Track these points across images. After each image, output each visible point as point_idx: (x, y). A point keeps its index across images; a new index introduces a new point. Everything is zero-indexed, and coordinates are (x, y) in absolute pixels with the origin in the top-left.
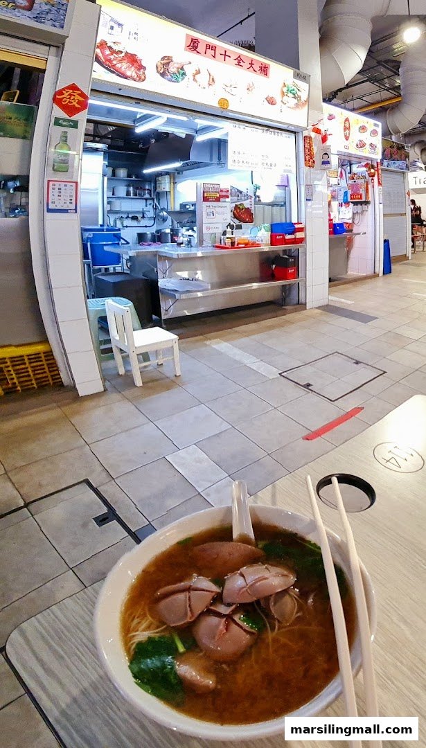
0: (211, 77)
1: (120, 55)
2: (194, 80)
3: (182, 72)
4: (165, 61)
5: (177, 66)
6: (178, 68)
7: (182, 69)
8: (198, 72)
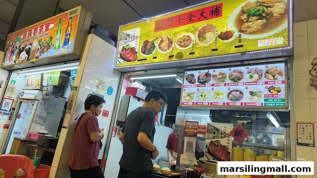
0: (170, 41)
1: (128, 51)
2: (160, 48)
3: (153, 46)
4: (145, 44)
5: (150, 44)
6: (151, 45)
7: (153, 44)
8: (162, 41)
